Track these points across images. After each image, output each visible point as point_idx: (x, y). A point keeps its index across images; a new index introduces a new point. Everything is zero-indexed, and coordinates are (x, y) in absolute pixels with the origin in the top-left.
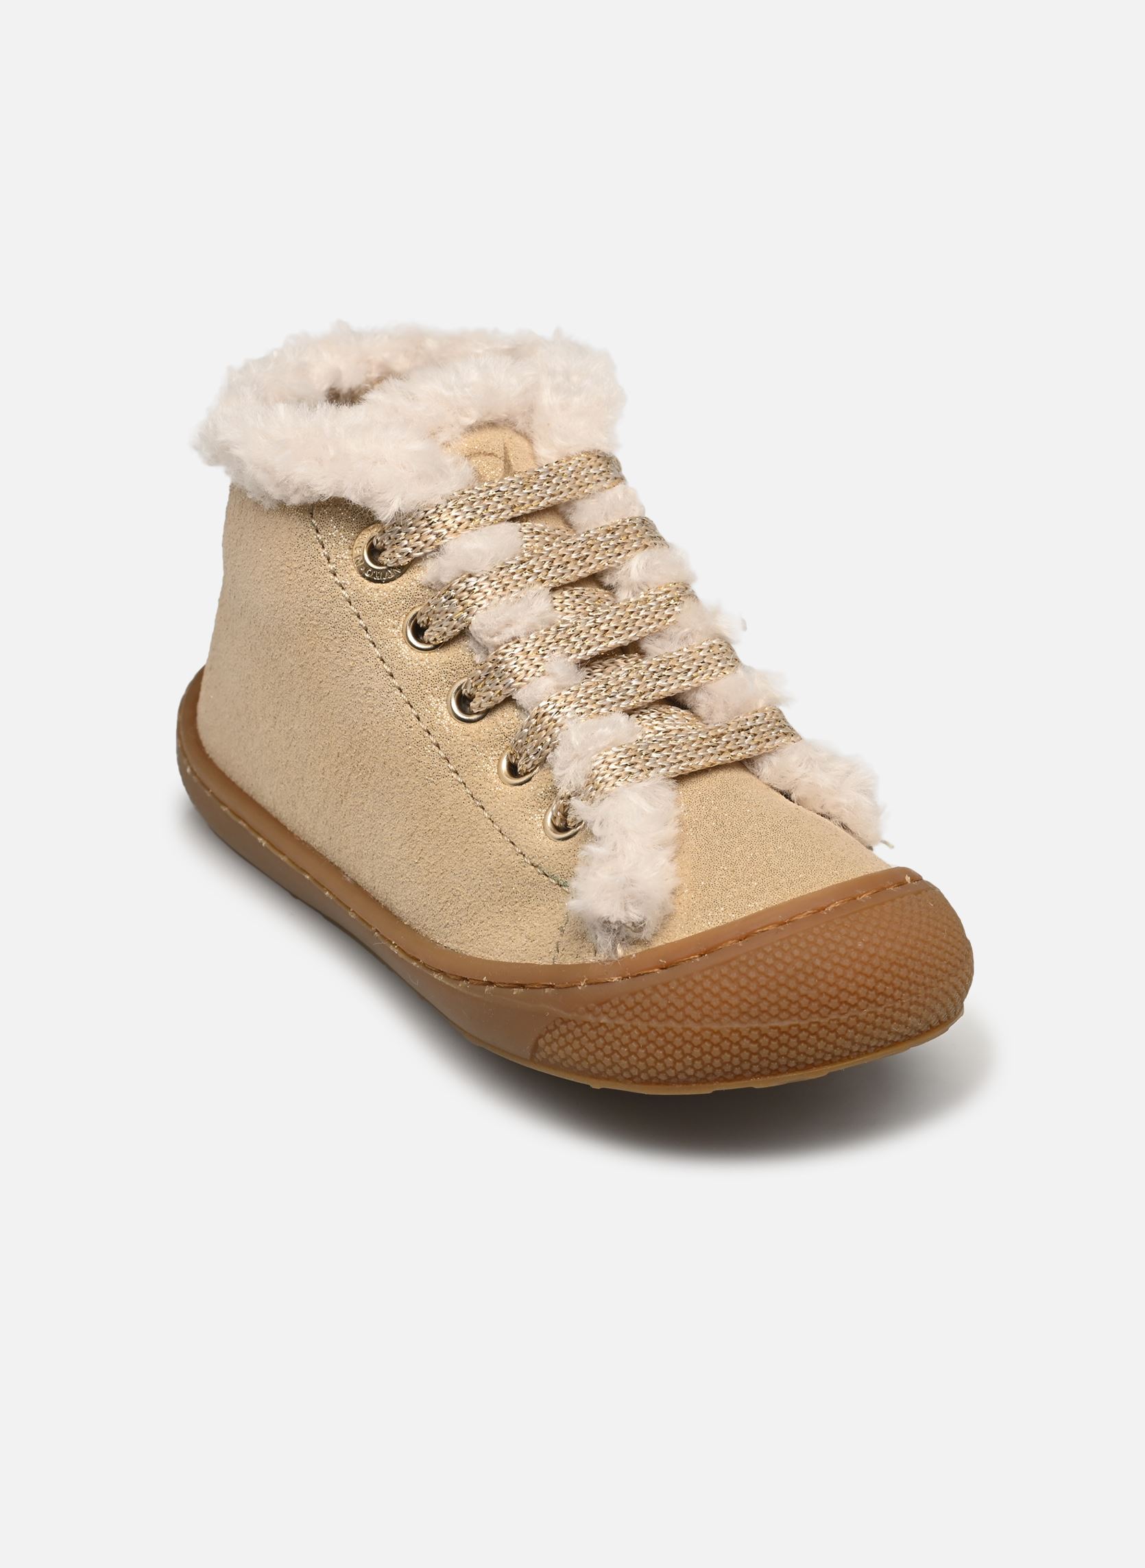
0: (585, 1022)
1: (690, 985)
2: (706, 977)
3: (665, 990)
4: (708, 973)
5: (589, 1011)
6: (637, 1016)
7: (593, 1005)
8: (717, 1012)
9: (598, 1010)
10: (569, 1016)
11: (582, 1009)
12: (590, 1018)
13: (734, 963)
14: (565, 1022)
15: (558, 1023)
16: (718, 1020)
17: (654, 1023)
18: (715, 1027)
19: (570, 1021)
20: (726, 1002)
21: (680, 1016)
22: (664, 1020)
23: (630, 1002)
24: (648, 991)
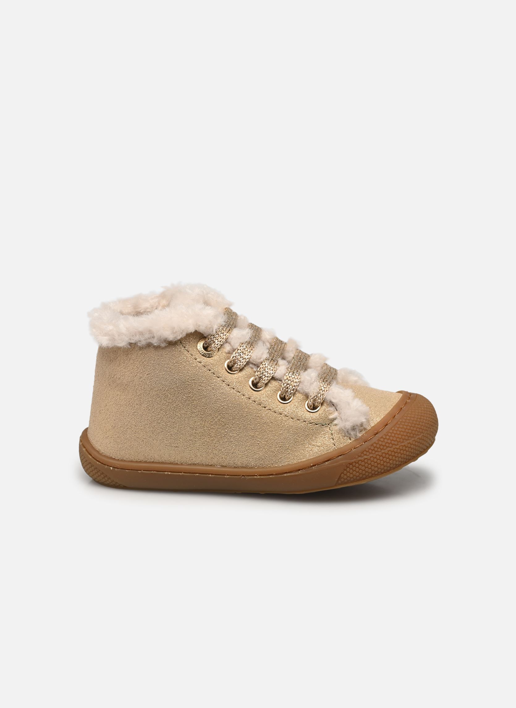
0: (359, 461)
1: (390, 434)
2: (393, 430)
3: (382, 440)
4: (393, 429)
5: (359, 456)
6: (376, 451)
7: (360, 454)
8: (401, 439)
9: (362, 455)
10: (353, 461)
11: (357, 457)
12: (360, 458)
13: (399, 423)
14: (350, 464)
15: (348, 466)
16: (403, 442)
17: (383, 451)
18: (403, 444)
19: (353, 463)
20: (403, 435)
21: (391, 445)
22: (386, 449)
23: (372, 448)
24: (377, 442)
